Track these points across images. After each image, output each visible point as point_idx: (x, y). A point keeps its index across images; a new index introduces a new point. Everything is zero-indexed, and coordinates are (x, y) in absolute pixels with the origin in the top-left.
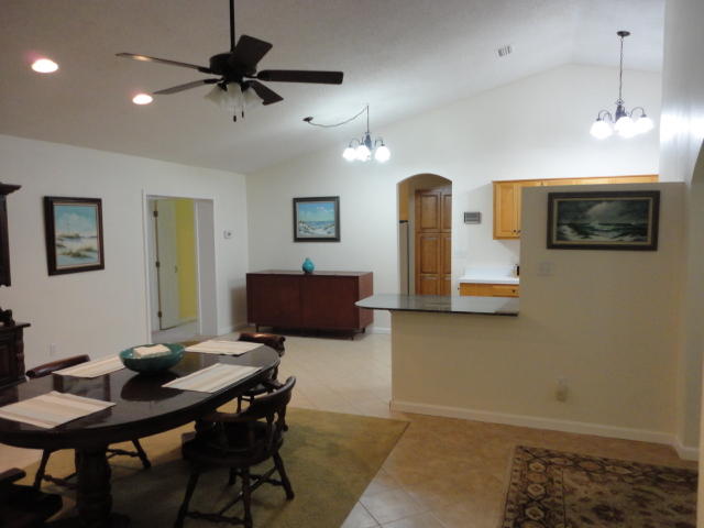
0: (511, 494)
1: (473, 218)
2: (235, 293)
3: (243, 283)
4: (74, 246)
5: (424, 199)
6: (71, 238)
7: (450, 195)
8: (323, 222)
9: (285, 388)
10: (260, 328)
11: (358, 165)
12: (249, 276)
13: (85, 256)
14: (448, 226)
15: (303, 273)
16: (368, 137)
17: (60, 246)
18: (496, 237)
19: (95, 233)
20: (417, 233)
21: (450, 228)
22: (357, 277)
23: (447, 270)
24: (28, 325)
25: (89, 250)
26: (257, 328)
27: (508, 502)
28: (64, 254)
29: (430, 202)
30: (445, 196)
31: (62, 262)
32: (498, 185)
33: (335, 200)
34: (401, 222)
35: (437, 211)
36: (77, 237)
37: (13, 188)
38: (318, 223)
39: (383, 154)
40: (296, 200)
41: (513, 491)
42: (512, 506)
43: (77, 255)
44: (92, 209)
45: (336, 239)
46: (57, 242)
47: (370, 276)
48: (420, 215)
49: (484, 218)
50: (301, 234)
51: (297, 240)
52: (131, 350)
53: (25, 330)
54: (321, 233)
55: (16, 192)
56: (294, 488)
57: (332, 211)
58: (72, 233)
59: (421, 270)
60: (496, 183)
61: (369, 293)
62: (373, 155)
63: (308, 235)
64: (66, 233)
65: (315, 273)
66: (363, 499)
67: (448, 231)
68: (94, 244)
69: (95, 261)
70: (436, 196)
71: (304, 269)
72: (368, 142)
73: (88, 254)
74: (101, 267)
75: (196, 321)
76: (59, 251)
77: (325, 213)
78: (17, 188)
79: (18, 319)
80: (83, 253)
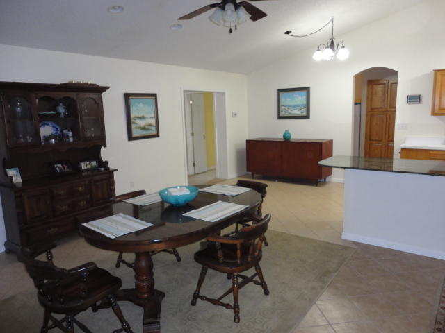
0: (440, 316)
1: (414, 99)
2: (238, 152)
3: (244, 146)
4: (142, 123)
5: (375, 86)
6: (140, 118)
7: (397, 83)
8: (298, 106)
9: (264, 222)
10: (255, 175)
11: (324, 63)
12: (248, 142)
13: (148, 129)
14: (393, 106)
15: (283, 140)
16: (332, 42)
17: (134, 123)
18: (434, 113)
19: (153, 115)
20: (368, 112)
21: (395, 107)
22: (321, 143)
23: (391, 139)
24: (116, 170)
25: (151, 125)
26: (253, 175)
27: (437, 322)
28: (136, 128)
29: (379, 89)
30: (392, 83)
31: (135, 133)
32: (439, 73)
33: (307, 89)
34: (356, 104)
35: (384, 95)
36: (143, 118)
37: (106, 89)
38: (295, 106)
39: (343, 54)
40: (280, 91)
41: (442, 314)
42: (441, 326)
43: (144, 129)
44: (151, 100)
45: (307, 117)
46: (132, 121)
47: (330, 143)
48: (370, 99)
49: (424, 100)
50: (283, 114)
51: (280, 117)
52: (166, 190)
53: (115, 173)
54: (296, 112)
55: (107, 91)
56: (269, 288)
57: (305, 97)
58: (140, 115)
59: (369, 138)
60: (436, 71)
61: (330, 154)
62: (336, 55)
63: (287, 114)
64: (137, 115)
65: (291, 140)
66: (318, 303)
67: (393, 109)
68: (153, 121)
69: (154, 132)
70: (384, 84)
71: (284, 137)
72: (332, 45)
73: (150, 128)
74: (157, 135)
75: (215, 169)
76: (133, 126)
77: (300, 99)
78: (107, 88)
79: (111, 166)
80: (147, 127)
